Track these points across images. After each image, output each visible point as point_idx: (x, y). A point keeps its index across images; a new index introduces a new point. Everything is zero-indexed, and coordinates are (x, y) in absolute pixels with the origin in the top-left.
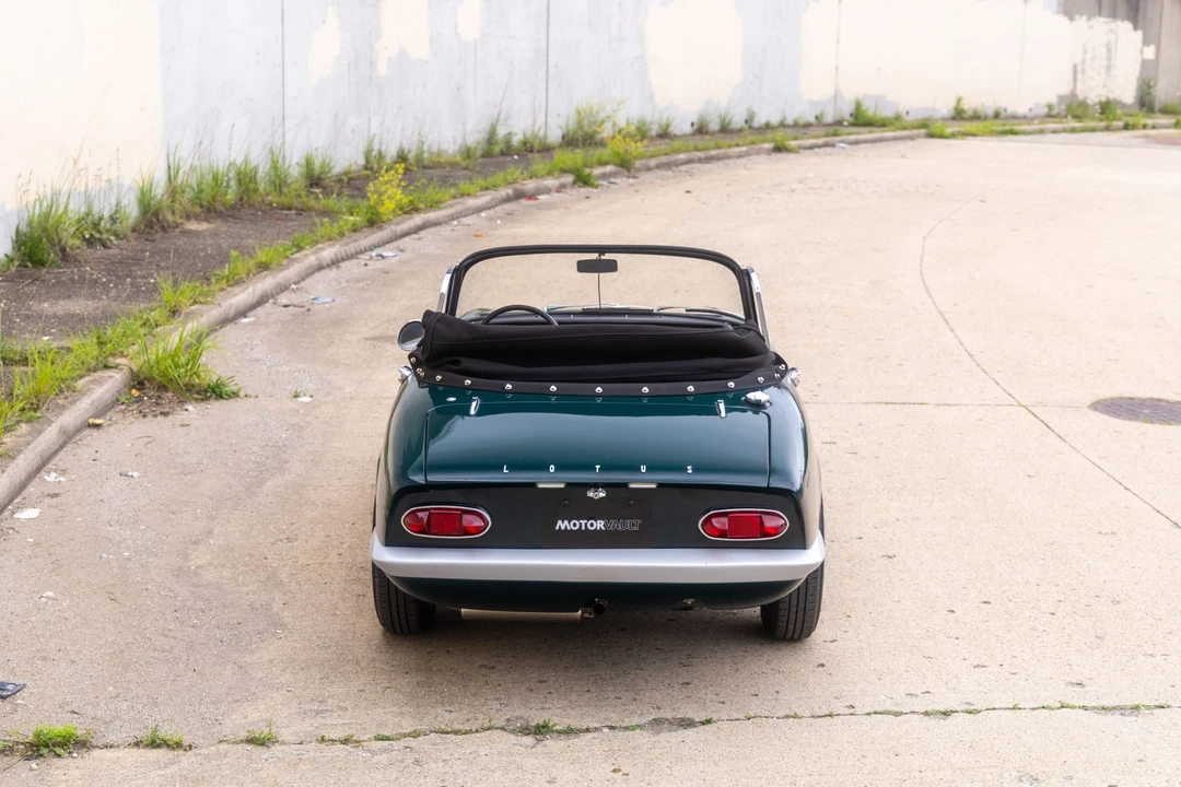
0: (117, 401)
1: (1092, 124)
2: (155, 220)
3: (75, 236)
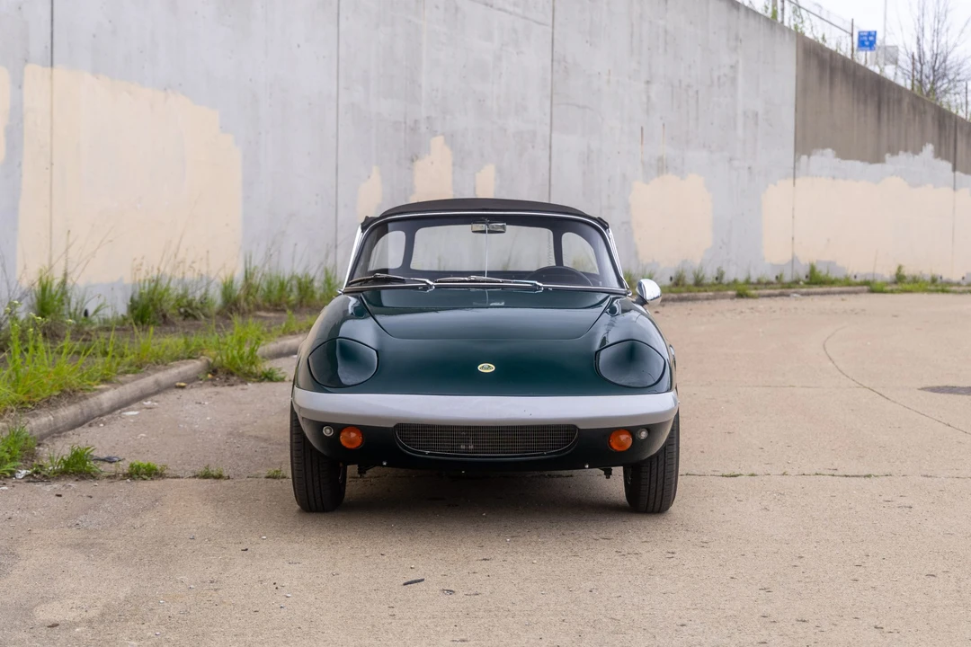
0: (197, 378)
2: (234, 308)
3: (174, 307)
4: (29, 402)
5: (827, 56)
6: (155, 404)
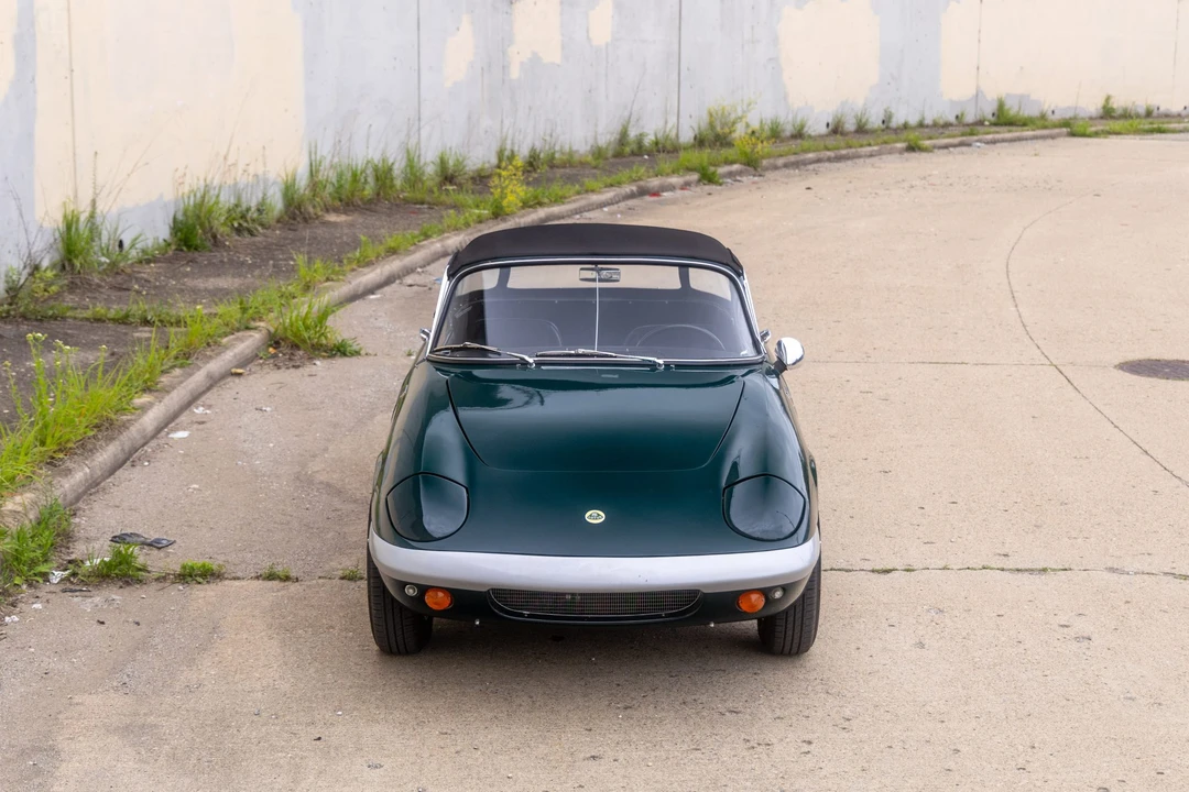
0: (256, 356)
2: (297, 212)
3: (224, 224)
4: (60, 450)
6: (208, 412)
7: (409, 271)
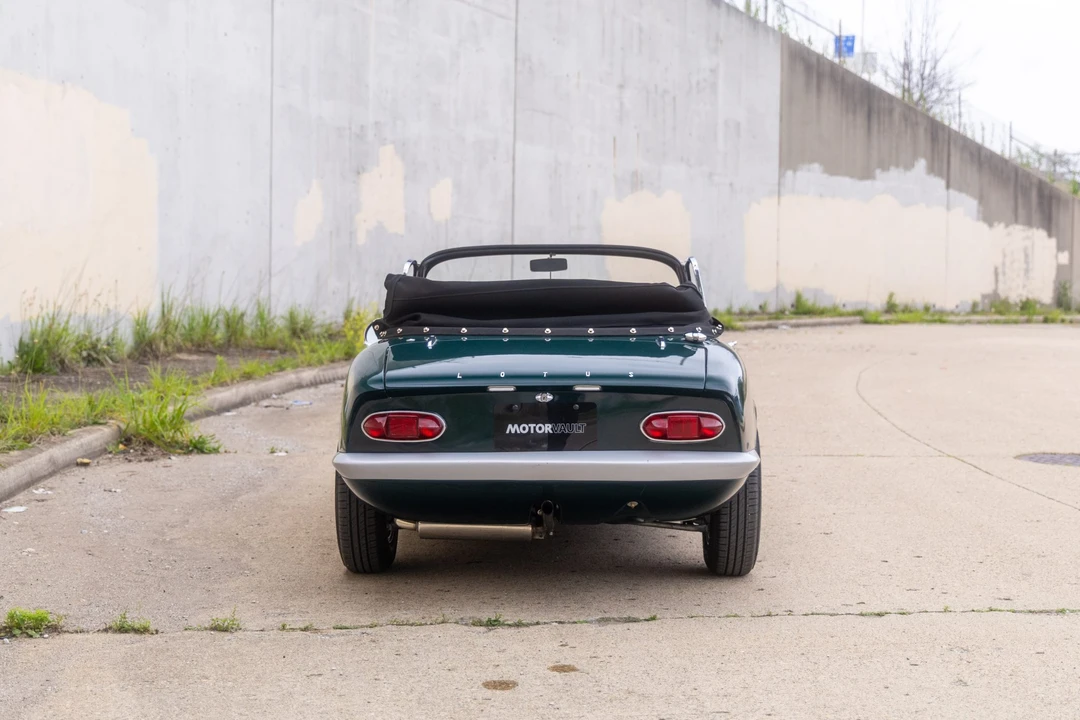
0: (105, 451)
1: (1014, 317)
2: (148, 349)
3: (74, 351)
5: (814, 60)
6: (49, 492)
7: (266, 396)
